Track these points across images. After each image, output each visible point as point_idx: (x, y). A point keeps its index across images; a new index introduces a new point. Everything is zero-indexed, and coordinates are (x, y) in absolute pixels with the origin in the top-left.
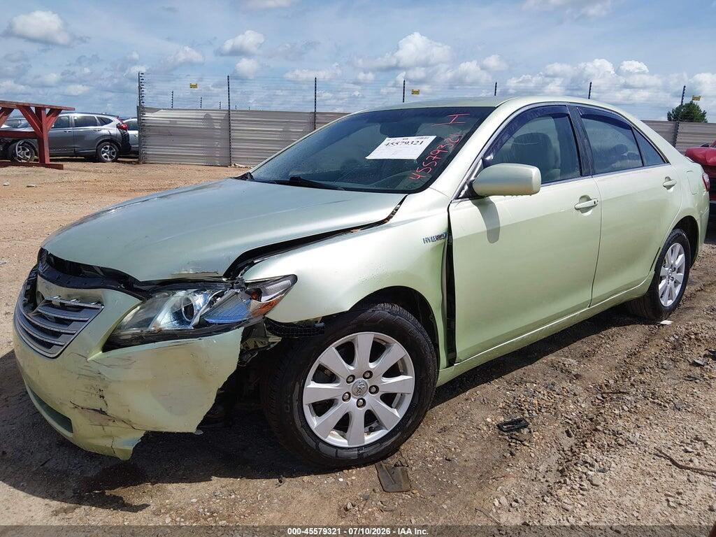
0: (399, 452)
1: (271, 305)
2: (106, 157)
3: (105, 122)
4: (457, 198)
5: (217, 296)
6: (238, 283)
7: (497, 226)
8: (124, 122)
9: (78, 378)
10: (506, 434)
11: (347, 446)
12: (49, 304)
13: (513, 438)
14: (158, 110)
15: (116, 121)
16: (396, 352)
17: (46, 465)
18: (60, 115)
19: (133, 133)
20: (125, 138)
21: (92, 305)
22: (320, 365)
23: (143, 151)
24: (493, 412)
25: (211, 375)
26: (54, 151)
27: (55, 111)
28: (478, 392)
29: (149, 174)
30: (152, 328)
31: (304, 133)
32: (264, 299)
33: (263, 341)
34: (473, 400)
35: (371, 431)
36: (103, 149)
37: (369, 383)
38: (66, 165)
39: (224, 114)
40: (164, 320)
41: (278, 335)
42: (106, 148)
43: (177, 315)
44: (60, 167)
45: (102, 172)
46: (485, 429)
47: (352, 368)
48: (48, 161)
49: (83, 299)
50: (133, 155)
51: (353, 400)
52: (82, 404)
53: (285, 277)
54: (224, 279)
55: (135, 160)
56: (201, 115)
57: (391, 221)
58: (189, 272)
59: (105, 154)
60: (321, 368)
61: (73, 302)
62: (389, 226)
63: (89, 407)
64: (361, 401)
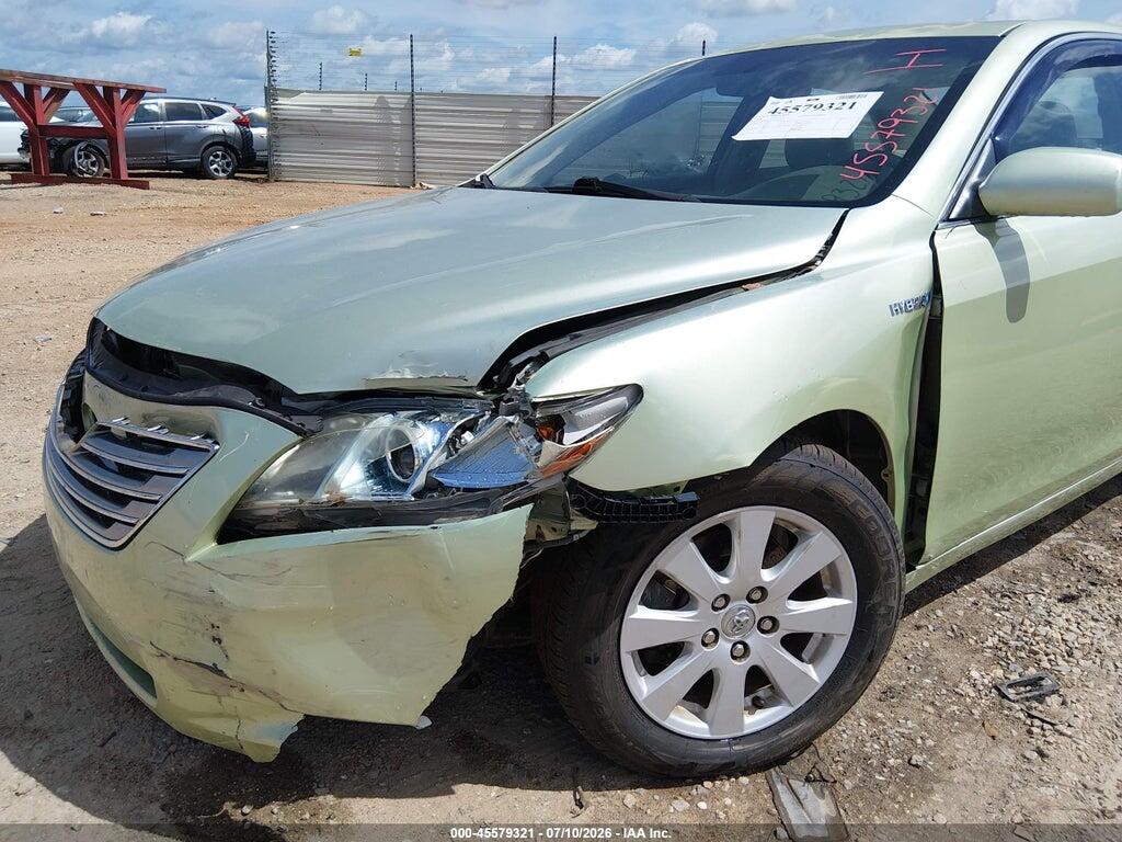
0: (812, 748)
1: (584, 451)
2: (216, 170)
3: (214, 112)
4: (947, 219)
5: (463, 428)
6: (510, 400)
7: (1024, 282)
8: (245, 113)
9: (165, 597)
10: (1017, 706)
11: (708, 736)
12: (105, 433)
13: (1034, 717)
14: (298, 92)
15: (232, 113)
16: (821, 549)
17: (109, 746)
18: (142, 102)
19: (259, 132)
20: (247, 139)
21: (194, 440)
22: (657, 571)
23: (275, 161)
24: (978, 656)
25: (456, 608)
26: (133, 160)
27: (136, 94)
28: (939, 613)
29: (285, 197)
30: (323, 496)
31: (537, 131)
32: (571, 438)
33: (558, 526)
34: (931, 628)
35: (757, 705)
36: (212, 158)
37: (759, 611)
38: (153, 182)
39: (404, 100)
40: (351, 479)
41: (592, 517)
42: (217, 156)
43: (377, 470)
44: (145, 186)
45: (210, 194)
46: (973, 694)
47: (724, 580)
48: (124, 177)
49: (174, 426)
50: (258, 169)
51: (724, 645)
52: (175, 651)
53: (617, 390)
54: (480, 393)
55: (263, 176)
56: (371, 101)
57: (822, 266)
58: (403, 374)
59: (215, 166)
60: (660, 578)
61: (152, 432)
62: (818, 279)
63: (188, 657)
64: (740, 646)
